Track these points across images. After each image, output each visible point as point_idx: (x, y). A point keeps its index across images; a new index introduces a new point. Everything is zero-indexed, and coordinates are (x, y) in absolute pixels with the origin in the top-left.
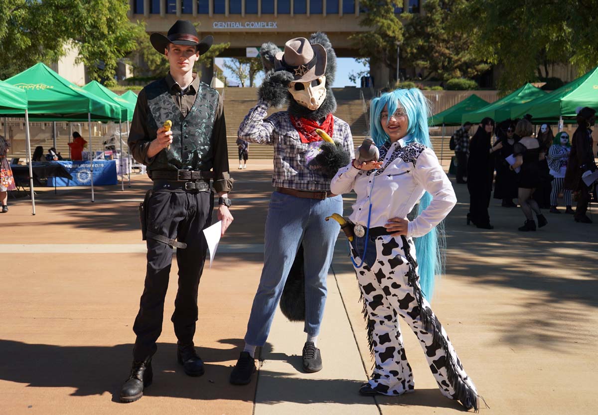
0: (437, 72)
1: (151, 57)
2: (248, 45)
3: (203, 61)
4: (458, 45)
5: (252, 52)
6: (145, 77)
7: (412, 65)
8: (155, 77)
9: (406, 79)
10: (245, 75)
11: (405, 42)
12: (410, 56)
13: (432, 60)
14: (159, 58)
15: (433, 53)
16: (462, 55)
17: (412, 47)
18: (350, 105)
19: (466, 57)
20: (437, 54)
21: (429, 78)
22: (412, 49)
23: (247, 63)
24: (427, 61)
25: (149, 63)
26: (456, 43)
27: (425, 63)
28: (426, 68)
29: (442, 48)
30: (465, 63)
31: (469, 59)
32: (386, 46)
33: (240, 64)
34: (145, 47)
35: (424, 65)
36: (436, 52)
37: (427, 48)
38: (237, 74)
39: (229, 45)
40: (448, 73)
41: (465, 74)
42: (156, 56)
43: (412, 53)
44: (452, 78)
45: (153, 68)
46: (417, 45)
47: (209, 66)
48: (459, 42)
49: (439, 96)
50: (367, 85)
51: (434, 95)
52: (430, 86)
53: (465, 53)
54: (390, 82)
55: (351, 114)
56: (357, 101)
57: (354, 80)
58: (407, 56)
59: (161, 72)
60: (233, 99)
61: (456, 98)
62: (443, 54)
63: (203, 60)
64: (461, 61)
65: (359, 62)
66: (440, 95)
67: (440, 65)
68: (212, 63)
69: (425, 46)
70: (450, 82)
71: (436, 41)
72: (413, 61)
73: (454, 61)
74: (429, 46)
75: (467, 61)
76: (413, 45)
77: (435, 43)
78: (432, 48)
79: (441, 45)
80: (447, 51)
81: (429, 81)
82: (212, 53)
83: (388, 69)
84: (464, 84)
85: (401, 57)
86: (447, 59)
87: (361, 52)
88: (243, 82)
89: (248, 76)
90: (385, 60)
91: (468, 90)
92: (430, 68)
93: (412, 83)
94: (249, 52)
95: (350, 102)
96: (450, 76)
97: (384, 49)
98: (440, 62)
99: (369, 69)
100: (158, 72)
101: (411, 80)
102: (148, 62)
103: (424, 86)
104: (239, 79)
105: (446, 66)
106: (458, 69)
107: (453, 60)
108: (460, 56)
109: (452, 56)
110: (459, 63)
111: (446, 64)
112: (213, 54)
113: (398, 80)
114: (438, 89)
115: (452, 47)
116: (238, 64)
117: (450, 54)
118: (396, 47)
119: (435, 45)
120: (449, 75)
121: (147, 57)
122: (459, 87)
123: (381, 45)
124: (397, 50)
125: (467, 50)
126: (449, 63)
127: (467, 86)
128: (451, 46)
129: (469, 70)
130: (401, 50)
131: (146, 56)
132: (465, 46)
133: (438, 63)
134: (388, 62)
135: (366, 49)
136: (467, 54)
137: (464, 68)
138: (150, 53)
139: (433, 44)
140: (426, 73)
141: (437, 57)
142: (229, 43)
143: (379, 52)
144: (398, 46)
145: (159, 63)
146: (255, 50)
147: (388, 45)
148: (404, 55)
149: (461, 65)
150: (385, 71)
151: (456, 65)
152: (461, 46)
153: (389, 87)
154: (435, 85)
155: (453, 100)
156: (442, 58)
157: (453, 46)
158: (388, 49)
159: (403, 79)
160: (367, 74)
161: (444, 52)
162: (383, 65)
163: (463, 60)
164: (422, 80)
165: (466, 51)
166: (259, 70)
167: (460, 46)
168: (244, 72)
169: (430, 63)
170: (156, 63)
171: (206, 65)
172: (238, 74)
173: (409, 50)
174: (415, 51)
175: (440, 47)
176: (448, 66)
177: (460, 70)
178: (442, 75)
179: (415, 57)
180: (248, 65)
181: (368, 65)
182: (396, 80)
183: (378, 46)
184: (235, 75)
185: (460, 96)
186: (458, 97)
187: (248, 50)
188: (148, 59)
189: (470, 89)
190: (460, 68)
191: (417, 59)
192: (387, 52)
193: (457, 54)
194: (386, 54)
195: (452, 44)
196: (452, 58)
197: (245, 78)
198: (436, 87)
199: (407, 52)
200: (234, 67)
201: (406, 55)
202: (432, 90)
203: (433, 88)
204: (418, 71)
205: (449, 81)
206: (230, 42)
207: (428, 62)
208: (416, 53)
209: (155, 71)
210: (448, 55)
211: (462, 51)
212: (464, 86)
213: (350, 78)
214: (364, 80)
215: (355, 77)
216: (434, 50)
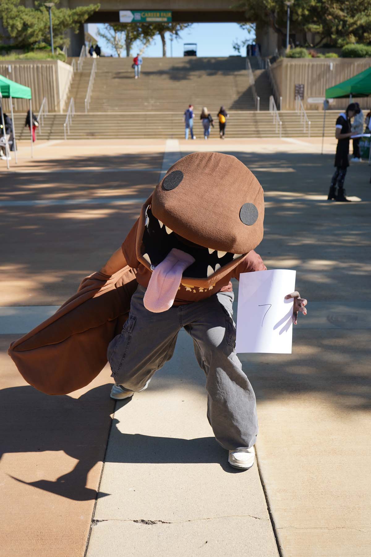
0: (331, 37)
1: (11, 22)
2: (121, 7)
3: (71, 26)
4: (354, 5)
5: (126, 17)
6: (6, 46)
7: (304, 29)
8: (17, 45)
9: (296, 46)
10: (121, 45)
11: (296, 3)
12: (301, 19)
13: (325, 23)
14: (21, 23)
15: (326, 15)
16: (358, 18)
17: (303, 8)
18: (236, 75)
19: (362, 20)
20: (330, 17)
21: (321, 44)
22: (303, 10)
23: (122, 31)
24: (319, 25)
25: (10, 29)
26: (351, 4)
27: (318, 27)
28: (318, 33)
29: (335, 10)
30: (361, 26)
31: (366, 21)
32: (274, 7)
33: (115, 30)
34: (3, 10)
35: (316, 29)
36: (330, 14)
37: (319, 9)
38: (112, 44)
39: (99, 7)
40: (342, 38)
41: (360, 39)
42: (17, 20)
43: (303, 15)
44: (347, 43)
45: (14, 34)
46: (309, 6)
47: (77, 32)
48: (355, 3)
49: (333, 65)
50: (253, 54)
51: (328, 63)
52: (324, 53)
53: (361, 15)
54: (279, 50)
55: (236, 86)
56: (243, 72)
57: (238, 49)
58: (297, 19)
59: (23, 40)
60: (106, 70)
61: (352, 66)
62: (337, 17)
63: (71, 24)
64: (356, 25)
65: (244, 29)
66: (335, 63)
67: (334, 29)
68: (82, 29)
69: (318, 7)
70: (346, 49)
71: (330, 2)
72: (304, 25)
73: (349, 25)
74: (322, 7)
75: (364, 24)
76: (305, 5)
77: (328, 4)
78: (325, 10)
79: (335, 6)
80: (341, 13)
81: (321, 47)
82: (80, 17)
83: (276, 35)
84: (361, 51)
85: (291, 21)
86: (341, 23)
87: (247, 16)
88: (119, 52)
89: (125, 46)
90: (274, 24)
91: (365, 57)
92: (323, 33)
93: (305, 50)
94: (123, 16)
95: (236, 73)
96: (345, 42)
97: (273, 11)
98: (334, 26)
99: (254, 37)
100: (20, 39)
101: (301, 46)
102: (7, 28)
103: (318, 53)
104: (115, 49)
105: (341, 30)
106: (352, 34)
107: (348, 23)
108: (356, 18)
109: (346, 19)
110: (355, 26)
111: (340, 28)
112: (82, 17)
113: (288, 46)
114: (332, 56)
115: (347, 9)
116: (112, 32)
117: (344, 16)
118: (286, 9)
119: (328, 6)
120: (343, 40)
121: (7, 22)
122: (354, 54)
123: (269, 7)
124: (287, 11)
125: (364, 11)
126: (343, 27)
127: (365, 53)
128: (346, 7)
129: (366, 34)
130: (291, 12)
131: (5, 21)
132: (362, 7)
133: (331, 27)
134: (277, 26)
135: (252, 11)
136: (364, 16)
137: (360, 32)
138: (9, 16)
139: (327, 5)
140: (318, 38)
141: (330, 20)
142: (99, 5)
143: (266, 15)
144: (288, 7)
145: (20, 29)
146: (129, 13)
147: (277, 7)
148: (295, 17)
149: (357, 29)
150: (273, 37)
151: (351, 29)
152: (357, 7)
153: (278, 56)
154: (328, 52)
155: (349, 69)
156: (336, 21)
157: (349, 6)
158: (276, 11)
159: (293, 46)
160: (252, 43)
161: (338, 14)
162: (271, 30)
163: (359, 23)
164: (314, 47)
165: (363, 13)
166: (136, 38)
167: (355, 7)
168: (119, 41)
169: (323, 28)
170: (17, 29)
171: (74, 31)
172: (114, 43)
173: (300, 11)
174: (307, 13)
175: (334, 8)
176: (343, 30)
177: (355, 36)
178: (335, 41)
179: (307, 20)
180: (123, 33)
181: (253, 32)
182: (285, 46)
183: (266, 7)
184: (110, 45)
185: (356, 64)
186: (354, 65)
187: (122, 13)
188: (8, 24)
189: (367, 56)
190: (355, 33)
191: (309, 23)
192: (276, 15)
193: (353, 16)
194: (274, 17)
195: (347, 5)
196: (347, 21)
197: (121, 48)
198: (331, 54)
199: (298, 15)
200: (109, 36)
201: (297, 17)
202: (326, 57)
203: (327, 55)
204: (309, 37)
205: (344, 48)
206: (100, 3)
207: (321, 26)
208: (308, 15)
209: (16, 38)
210: (342, 18)
211: (357, 12)
212: (361, 52)
213: (234, 47)
214: (250, 48)
215: (239, 46)
216: (328, 12)
